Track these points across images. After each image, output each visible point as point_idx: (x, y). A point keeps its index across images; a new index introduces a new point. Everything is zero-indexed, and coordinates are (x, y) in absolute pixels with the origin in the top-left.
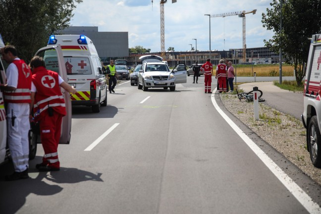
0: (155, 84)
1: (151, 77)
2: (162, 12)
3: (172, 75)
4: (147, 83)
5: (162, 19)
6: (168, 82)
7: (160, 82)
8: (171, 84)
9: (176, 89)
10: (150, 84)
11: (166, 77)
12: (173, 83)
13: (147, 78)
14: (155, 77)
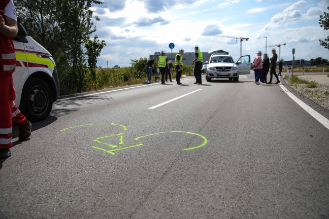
0: (218, 75)
1: (214, 67)
2: (241, 45)
3: (235, 66)
4: (210, 74)
5: (241, 48)
6: (231, 72)
7: (223, 73)
8: (234, 75)
9: (239, 80)
10: (212, 75)
11: (230, 68)
12: (237, 74)
13: (210, 68)
14: (217, 68)
